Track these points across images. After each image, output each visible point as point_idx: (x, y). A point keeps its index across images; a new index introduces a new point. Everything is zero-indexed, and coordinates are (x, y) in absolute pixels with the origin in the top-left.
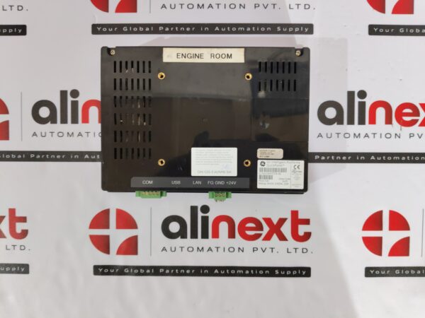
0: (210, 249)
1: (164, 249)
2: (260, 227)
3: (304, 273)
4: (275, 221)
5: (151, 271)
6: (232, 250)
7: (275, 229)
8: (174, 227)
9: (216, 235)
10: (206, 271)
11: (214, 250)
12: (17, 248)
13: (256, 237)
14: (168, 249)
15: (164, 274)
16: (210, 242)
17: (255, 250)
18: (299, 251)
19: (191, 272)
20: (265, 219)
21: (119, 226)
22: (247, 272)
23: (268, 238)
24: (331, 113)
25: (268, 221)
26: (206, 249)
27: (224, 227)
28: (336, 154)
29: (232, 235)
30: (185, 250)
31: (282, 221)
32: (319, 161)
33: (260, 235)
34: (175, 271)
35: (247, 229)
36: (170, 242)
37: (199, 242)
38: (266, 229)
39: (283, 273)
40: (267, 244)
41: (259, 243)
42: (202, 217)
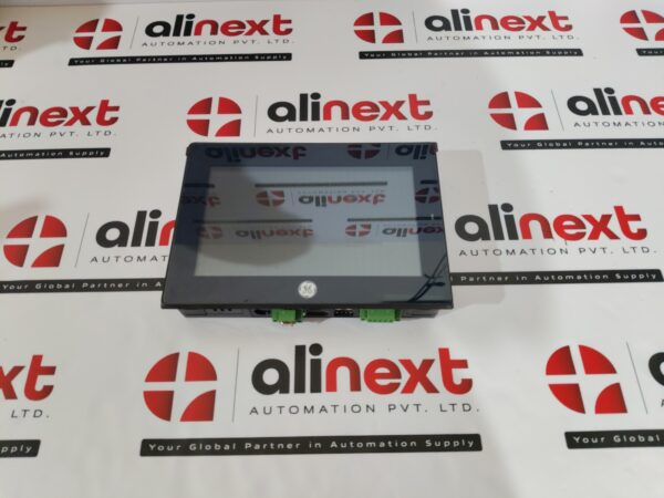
0: (323, 409)
1: (254, 411)
2: (396, 373)
3: (471, 444)
4: (417, 365)
5: (231, 446)
6: (356, 409)
7: (419, 375)
8: (271, 377)
9: (332, 387)
10: (318, 445)
11: (330, 409)
12: (30, 414)
13: (391, 389)
14: (260, 410)
15: (251, 452)
16: (324, 397)
17: (391, 408)
18: (459, 408)
19: (294, 446)
20: (403, 362)
21: (190, 377)
22: (382, 445)
23: (409, 389)
24: (472, 228)
25: (408, 364)
26: (317, 409)
27: (343, 374)
28: (488, 275)
29: (355, 386)
30: (285, 410)
31: (427, 364)
32: (467, 283)
33: (397, 385)
34: (268, 447)
35: (377, 377)
36: (262, 400)
37: (308, 398)
38: (405, 376)
39: (438, 444)
40: (409, 399)
41: (397, 397)
42: (312, 361)
